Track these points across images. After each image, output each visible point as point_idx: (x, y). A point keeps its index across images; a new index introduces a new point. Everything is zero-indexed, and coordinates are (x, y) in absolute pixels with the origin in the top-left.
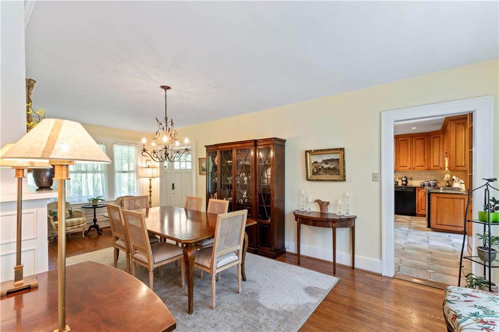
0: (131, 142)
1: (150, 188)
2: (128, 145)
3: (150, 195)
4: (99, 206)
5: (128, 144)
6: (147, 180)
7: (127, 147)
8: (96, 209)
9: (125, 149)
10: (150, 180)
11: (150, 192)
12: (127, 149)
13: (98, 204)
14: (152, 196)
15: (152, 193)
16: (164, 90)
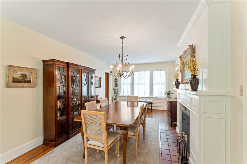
16: (122, 39)
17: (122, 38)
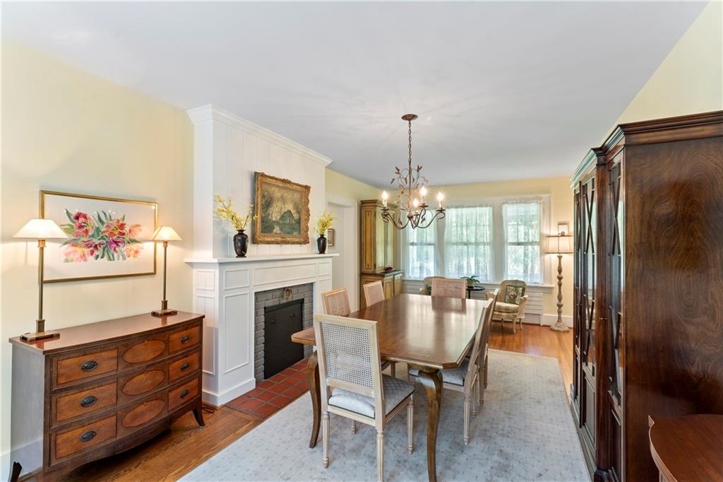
0: (530, 196)
1: (560, 271)
2: (525, 203)
3: (560, 285)
4: (475, 288)
5: (526, 201)
6: (554, 257)
7: (523, 205)
8: (471, 292)
9: (521, 208)
10: (560, 258)
11: (560, 278)
12: (523, 209)
13: (473, 286)
14: (562, 286)
15: (562, 280)
16: (408, 122)
17: (409, 118)
